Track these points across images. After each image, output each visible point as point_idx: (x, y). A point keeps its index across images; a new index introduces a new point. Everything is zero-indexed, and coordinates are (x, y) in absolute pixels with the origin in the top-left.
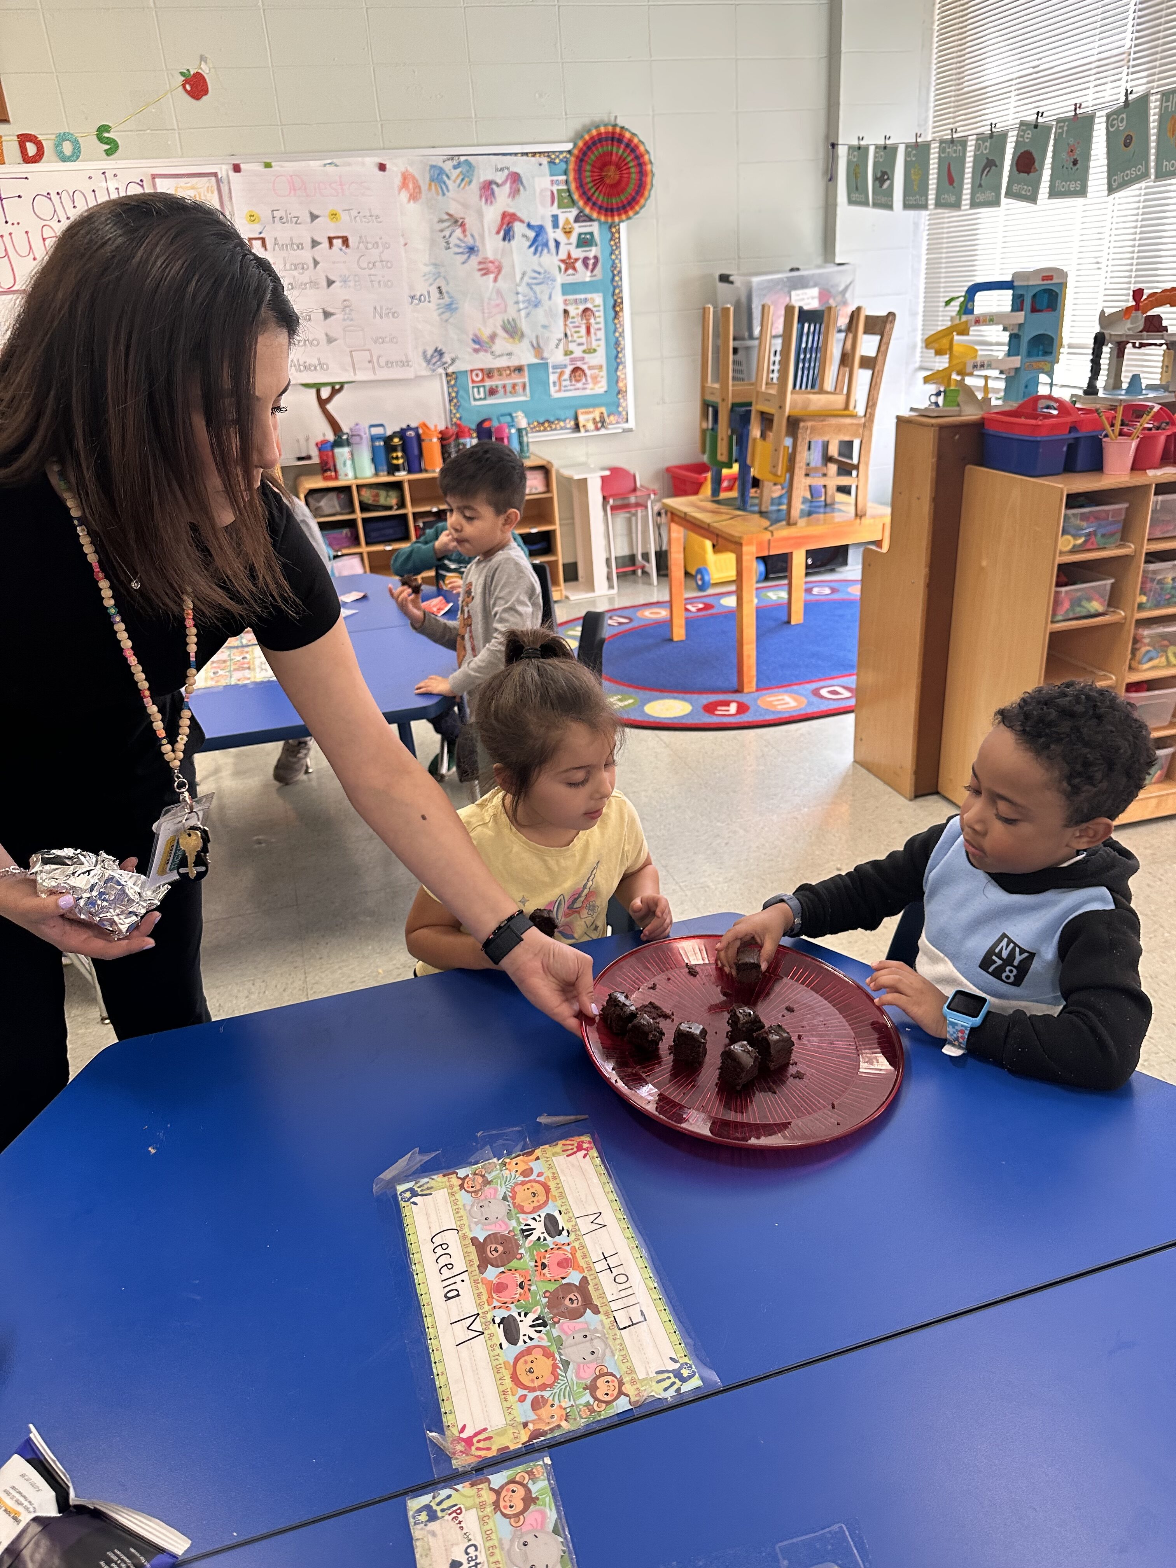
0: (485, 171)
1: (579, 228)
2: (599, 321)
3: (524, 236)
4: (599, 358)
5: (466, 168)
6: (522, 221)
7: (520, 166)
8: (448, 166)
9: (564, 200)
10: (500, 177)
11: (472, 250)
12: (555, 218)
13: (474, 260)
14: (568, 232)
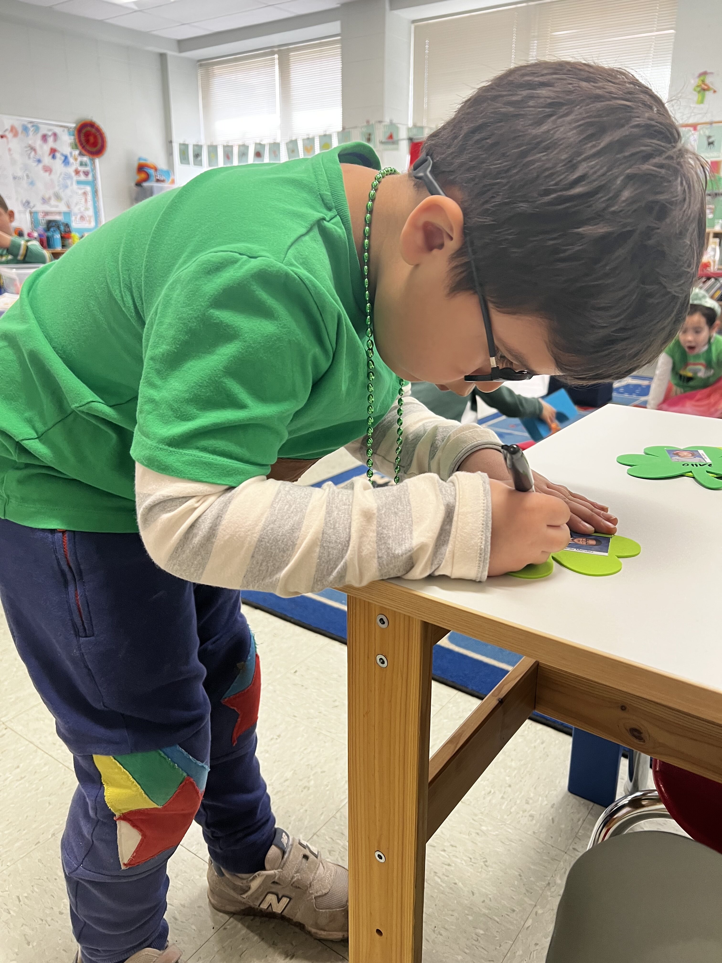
0: (44, 130)
1: (80, 159)
2: (90, 197)
3: (60, 159)
4: (90, 212)
5: (37, 128)
6: (59, 152)
7: (58, 130)
8: (29, 126)
9: (75, 147)
10: (50, 133)
11: (39, 161)
12: (71, 153)
13: (41, 166)
14: (76, 159)
